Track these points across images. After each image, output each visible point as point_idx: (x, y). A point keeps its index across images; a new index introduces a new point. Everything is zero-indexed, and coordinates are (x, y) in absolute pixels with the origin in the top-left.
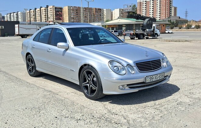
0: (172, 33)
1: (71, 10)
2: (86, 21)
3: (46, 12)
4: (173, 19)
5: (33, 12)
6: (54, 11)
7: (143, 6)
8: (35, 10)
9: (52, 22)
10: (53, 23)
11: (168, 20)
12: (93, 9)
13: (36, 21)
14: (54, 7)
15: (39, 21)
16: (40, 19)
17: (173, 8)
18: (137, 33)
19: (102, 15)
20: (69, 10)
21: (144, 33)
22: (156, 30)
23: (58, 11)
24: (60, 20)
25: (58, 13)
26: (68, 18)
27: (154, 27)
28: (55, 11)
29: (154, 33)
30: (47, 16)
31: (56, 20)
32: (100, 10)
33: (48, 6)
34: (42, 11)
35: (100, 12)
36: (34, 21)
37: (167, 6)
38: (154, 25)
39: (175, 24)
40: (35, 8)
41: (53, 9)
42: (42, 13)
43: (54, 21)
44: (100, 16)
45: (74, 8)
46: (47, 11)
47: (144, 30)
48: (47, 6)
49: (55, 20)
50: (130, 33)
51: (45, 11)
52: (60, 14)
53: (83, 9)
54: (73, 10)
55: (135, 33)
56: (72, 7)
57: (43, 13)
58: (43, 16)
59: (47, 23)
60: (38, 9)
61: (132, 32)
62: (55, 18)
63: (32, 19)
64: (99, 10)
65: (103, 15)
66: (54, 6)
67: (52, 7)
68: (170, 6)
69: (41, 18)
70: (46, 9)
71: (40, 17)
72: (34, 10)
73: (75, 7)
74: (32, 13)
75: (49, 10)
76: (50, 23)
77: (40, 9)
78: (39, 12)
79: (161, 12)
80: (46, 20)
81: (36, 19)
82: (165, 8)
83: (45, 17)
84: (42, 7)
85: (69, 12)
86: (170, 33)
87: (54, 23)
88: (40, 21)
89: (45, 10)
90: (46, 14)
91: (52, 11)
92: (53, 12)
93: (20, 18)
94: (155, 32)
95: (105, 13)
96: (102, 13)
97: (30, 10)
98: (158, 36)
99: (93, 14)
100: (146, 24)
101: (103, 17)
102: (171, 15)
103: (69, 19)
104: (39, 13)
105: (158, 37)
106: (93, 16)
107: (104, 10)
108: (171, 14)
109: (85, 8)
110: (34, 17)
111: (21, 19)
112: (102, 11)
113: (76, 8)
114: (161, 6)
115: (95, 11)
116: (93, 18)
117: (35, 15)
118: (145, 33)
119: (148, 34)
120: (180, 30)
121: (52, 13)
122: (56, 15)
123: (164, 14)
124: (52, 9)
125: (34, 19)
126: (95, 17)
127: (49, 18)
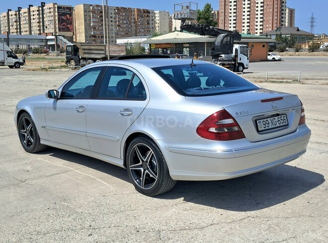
0: (280, 60)
1: (89, 12)
2: (119, 33)
3: (41, 16)
4: (286, 33)
5: (16, 15)
6: (56, 14)
7: (231, 6)
8: (19, 11)
9: (53, 35)
10: (53, 37)
11: (277, 35)
12: (134, 11)
13: (20, 34)
14: (56, 6)
15: (26, 33)
16: (28, 29)
17: (287, 11)
19: (151, 22)
20: (85, 11)
22: (240, 55)
23: (64, 14)
24: (68, 31)
25: (65, 17)
26: (83, 27)
27: (236, 50)
28: (58, 13)
29: (235, 64)
30: (41, 24)
31: (59, 30)
32: (148, 12)
33: (44, 3)
34: (32, 13)
35: (147, 16)
36: (17, 32)
37: (276, 6)
38: (236, 46)
39: (290, 41)
40: (19, 8)
41: (54, 10)
42: (32, 17)
43: (56, 32)
44: (148, 24)
45: (95, 8)
46: (43, 14)
48: (42, 3)
49: (57, 30)
51: (37, 13)
52: (69, 20)
53: (115, 10)
54: (94, 12)
56: (92, 5)
57: (34, 17)
58: (35, 23)
59: (43, 37)
60: (24, 10)
62: (57, 26)
63: (13, 30)
64: (145, 12)
65: (153, 22)
66: (56, 4)
67: (51, 5)
68: (282, 6)
69: (30, 27)
70: (41, 8)
71: (28, 25)
72: (16, 11)
73: (97, 6)
74: (13, 18)
75: (46, 11)
76: (48, 38)
77: (29, 9)
78: (27, 14)
79: (265, 18)
80: (40, 30)
81: (20, 28)
82: (271, 10)
83: (38, 24)
84: (32, 6)
85: (85, 16)
86: (277, 61)
87: (56, 36)
88: (28, 33)
89: (38, 11)
90: (39, 18)
91: (52, 14)
92: (55, 16)
94: (239, 61)
95: (157, 18)
96: (151, 18)
97: (9, 10)
98: (244, 68)
99: (133, 21)
100: (219, 44)
101: (153, 26)
102: (282, 25)
103: (85, 30)
104: (27, 18)
106: (133, 25)
107: (156, 12)
108: (283, 23)
109: (118, 9)
110: (17, 26)
112: (150, 15)
113: (100, 8)
114: (265, 7)
115: (138, 15)
116: (133, 28)
117: (18, 21)
119: (223, 64)
120: (297, 53)
121: (52, 18)
122: (61, 21)
123: (271, 22)
124: (52, 10)
125: (16, 29)
126: (138, 27)
127: (46, 27)
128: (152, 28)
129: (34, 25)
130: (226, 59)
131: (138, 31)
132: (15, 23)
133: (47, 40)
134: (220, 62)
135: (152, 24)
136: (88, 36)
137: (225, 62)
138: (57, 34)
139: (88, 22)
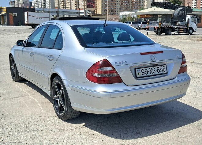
2: (122, 8)
9: (83, 10)
10: (83, 11)
13: (65, 9)
16: (69, 6)
18: (163, 26)
21: (174, 27)
22: (191, 23)
24: (92, 8)
26: (101, 5)
27: (189, 19)
30: (77, 3)
31: (87, 7)
36: (63, 8)
38: (188, 17)
44: (140, 3)
47: (175, 23)
49: (86, 7)
50: (154, 26)
52: (93, 1)
55: (161, 27)
59: (78, 11)
61: (157, 26)
62: (86, 5)
63: (61, 6)
65: (143, 2)
69: (71, 5)
71: (69, 4)
76: (80, 11)
80: (76, 7)
81: (65, 5)
83: (75, 3)
87: (85, 10)
88: (69, 8)
93: (48, 4)
94: (190, 26)
98: (193, 31)
100: (177, 15)
101: (143, 4)
103: (102, 7)
105: (194, 33)
106: (130, 3)
111: (49, 6)
116: (130, 6)
118: (176, 27)
119: (179, 28)
122: (88, 2)
125: (63, 6)
126: (133, 5)
127: (80, 5)
128: (142, 5)
129: (73, 3)
130: (182, 25)
131: (134, 7)
132: (62, 3)
133: (80, 13)
134: (177, 27)
135: (142, 3)
136: (103, 11)
137: (180, 27)
138: (86, 9)
139: (104, 2)
